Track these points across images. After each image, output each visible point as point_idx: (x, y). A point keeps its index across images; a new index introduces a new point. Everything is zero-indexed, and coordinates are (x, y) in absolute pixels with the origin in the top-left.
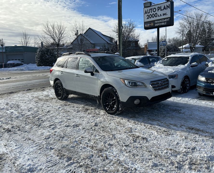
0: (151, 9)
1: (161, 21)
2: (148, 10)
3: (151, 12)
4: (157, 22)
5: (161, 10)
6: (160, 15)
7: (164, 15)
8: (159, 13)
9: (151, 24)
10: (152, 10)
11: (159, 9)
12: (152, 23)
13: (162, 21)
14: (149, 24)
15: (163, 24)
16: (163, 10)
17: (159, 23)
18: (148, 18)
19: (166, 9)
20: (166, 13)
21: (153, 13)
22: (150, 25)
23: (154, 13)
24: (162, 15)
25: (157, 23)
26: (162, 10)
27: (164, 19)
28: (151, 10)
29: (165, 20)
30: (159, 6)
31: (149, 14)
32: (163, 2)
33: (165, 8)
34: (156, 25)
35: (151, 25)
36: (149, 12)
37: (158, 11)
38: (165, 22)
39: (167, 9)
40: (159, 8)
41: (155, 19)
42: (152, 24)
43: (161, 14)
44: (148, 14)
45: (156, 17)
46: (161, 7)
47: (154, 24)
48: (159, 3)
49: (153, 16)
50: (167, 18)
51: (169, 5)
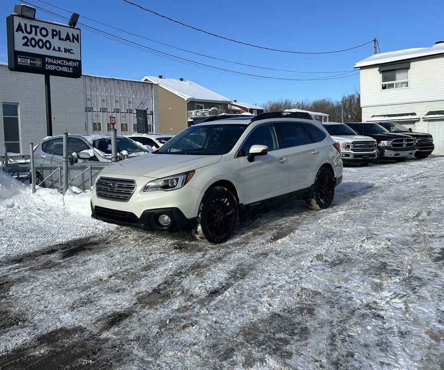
0: (36, 27)
1: (60, 62)
2: (26, 25)
3: (36, 34)
4: (50, 61)
5: (60, 39)
6: (57, 49)
7: (66, 51)
8: (56, 42)
9: (34, 60)
10: (38, 30)
11: (56, 35)
12: (37, 59)
13: (63, 62)
14: (29, 60)
15: (65, 69)
16: (65, 40)
17: (56, 65)
18: (25, 44)
19: (70, 41)
21: (39, 37)
23: (44, 39)
24: (62, 49)
25: (51, 64)
26: (62, 39)
27: (69, 60)
28: (34, 29)
29: (70, 64)
30: (57, 29)
31: (30, 36)
32: (64, 25)
33: (68, 38)
34: (48, 67)
35: (34, 64)
36: (29, 30)
37: (53, 38)
38: (69, 67)
39: (73, 42)
40: (55, 34)
41: (44, 51)
42: (38, 63)
43: (59, 48)
44: (26, 34)
45: (49, 49)
46: (60, 31)
47: (44, 63)
48: (55, 23)
49: (41, 44)
50: (74, 61)
51: (78, 35)
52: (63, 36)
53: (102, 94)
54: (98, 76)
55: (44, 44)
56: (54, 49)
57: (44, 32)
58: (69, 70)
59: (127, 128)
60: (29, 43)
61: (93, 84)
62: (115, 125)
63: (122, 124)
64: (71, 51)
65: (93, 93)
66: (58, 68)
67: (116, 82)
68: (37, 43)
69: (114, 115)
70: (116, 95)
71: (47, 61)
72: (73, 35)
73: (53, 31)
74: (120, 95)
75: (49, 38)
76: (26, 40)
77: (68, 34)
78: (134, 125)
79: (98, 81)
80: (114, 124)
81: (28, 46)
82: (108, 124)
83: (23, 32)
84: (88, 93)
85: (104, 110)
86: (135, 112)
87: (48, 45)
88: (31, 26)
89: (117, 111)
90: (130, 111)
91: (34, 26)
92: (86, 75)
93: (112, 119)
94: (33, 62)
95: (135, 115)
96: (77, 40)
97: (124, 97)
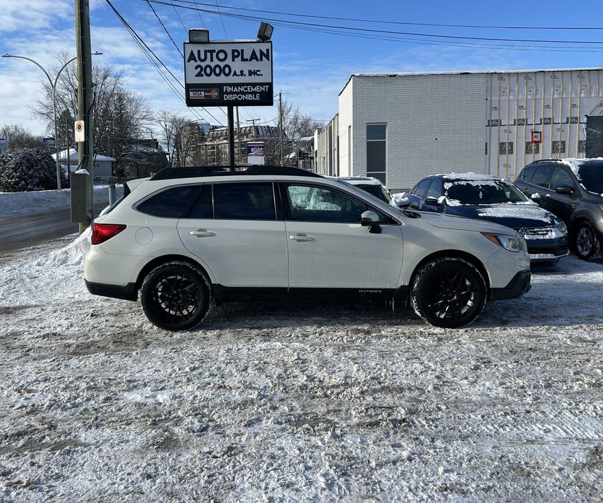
0: (212, 52)
1: (242, 89)
2: (199, 52)
3: (212, 60)
4: (229, 89)
5: (243, 60)
6: (238, 73)
7: (251, 73)
8: (237, 65)
9: (209, 91)
10: (214, 54)
11: (237, 56)
12: (213, 90)
13: (246, 89)
14: (203, 93)
15: (249, 97)
16: (250, 60)
17: (237, 93)
18: (199, 75)
19: (257, 60)
20: (259, 71)
21: (216, 62)
22: (205, 96)
23: (222, 64)
24: (246, 72)
25: (231, 93)
26: (246, 60)
27: (254, 85)
28: (209, 54)
29: (257, 89)
30: (239, 47)
31: (203, 64)
32: (249, 40)
33: (254, 56)
34: (227, 98)
35: (210, 96)
36: (202, 57)
37: (233, 60)
38: (254, 93)
39: (261, 60)
40: (237, 54)
41: (222, 79)
42: (215, 94)
43: (242, 72)
44: (199, 63)
45: (227, 75)
46: (242, 50)
47: (222, 93)
48: (237, 40)
49: (218, 70)
50: (262, 84)
51: (268, 50)
52: (247, 55)
53: (520, 97)
54: (513, 71)
55: (222, 70)
56: (235, 74)
57: (222, 56)
58: (255, 97)
59: (564, 148)
60: (203, 73)
61: (505, 84)
62: (541, 145)
63: (554, 143)
64: (258, 73)
65: (503, 98)
66: (240, 97)
67: (548, 77)
68: (213, 71)
69: (540, 128)
70: (547, 97)
71: (226, 91)
72: (261, 51)
73: (234, 51)
74: (555, 96)
75: (229, 61)
76: (199, 69)
77: (254, 52)
78: (580, 142)
79: (514, 79)
80: (537, 143)
81: (202, 75)
82: (527, 144)
83: (196, 61)
84: (495, 98)
85: (520, 122)
86: (585, 120)
87: (227, 70)
88: (206, 52)
89: (547, 121)
90: (574, 120)
91: (209, 51)
92: (493, 72)
93: (534, 134)
94: (208, 94)
95: (584, 126)
96: (267, 57)
97: (562, 99)
